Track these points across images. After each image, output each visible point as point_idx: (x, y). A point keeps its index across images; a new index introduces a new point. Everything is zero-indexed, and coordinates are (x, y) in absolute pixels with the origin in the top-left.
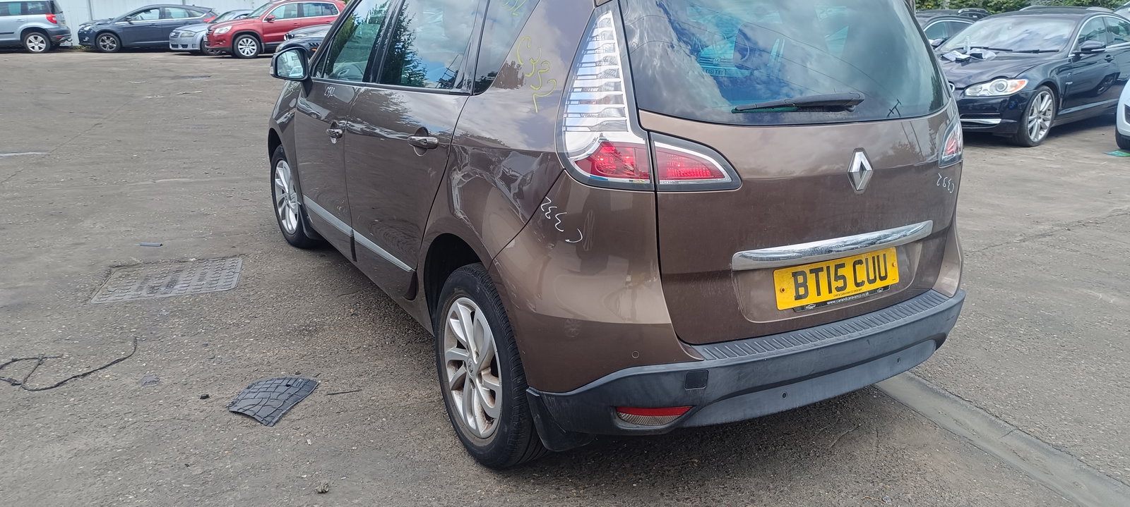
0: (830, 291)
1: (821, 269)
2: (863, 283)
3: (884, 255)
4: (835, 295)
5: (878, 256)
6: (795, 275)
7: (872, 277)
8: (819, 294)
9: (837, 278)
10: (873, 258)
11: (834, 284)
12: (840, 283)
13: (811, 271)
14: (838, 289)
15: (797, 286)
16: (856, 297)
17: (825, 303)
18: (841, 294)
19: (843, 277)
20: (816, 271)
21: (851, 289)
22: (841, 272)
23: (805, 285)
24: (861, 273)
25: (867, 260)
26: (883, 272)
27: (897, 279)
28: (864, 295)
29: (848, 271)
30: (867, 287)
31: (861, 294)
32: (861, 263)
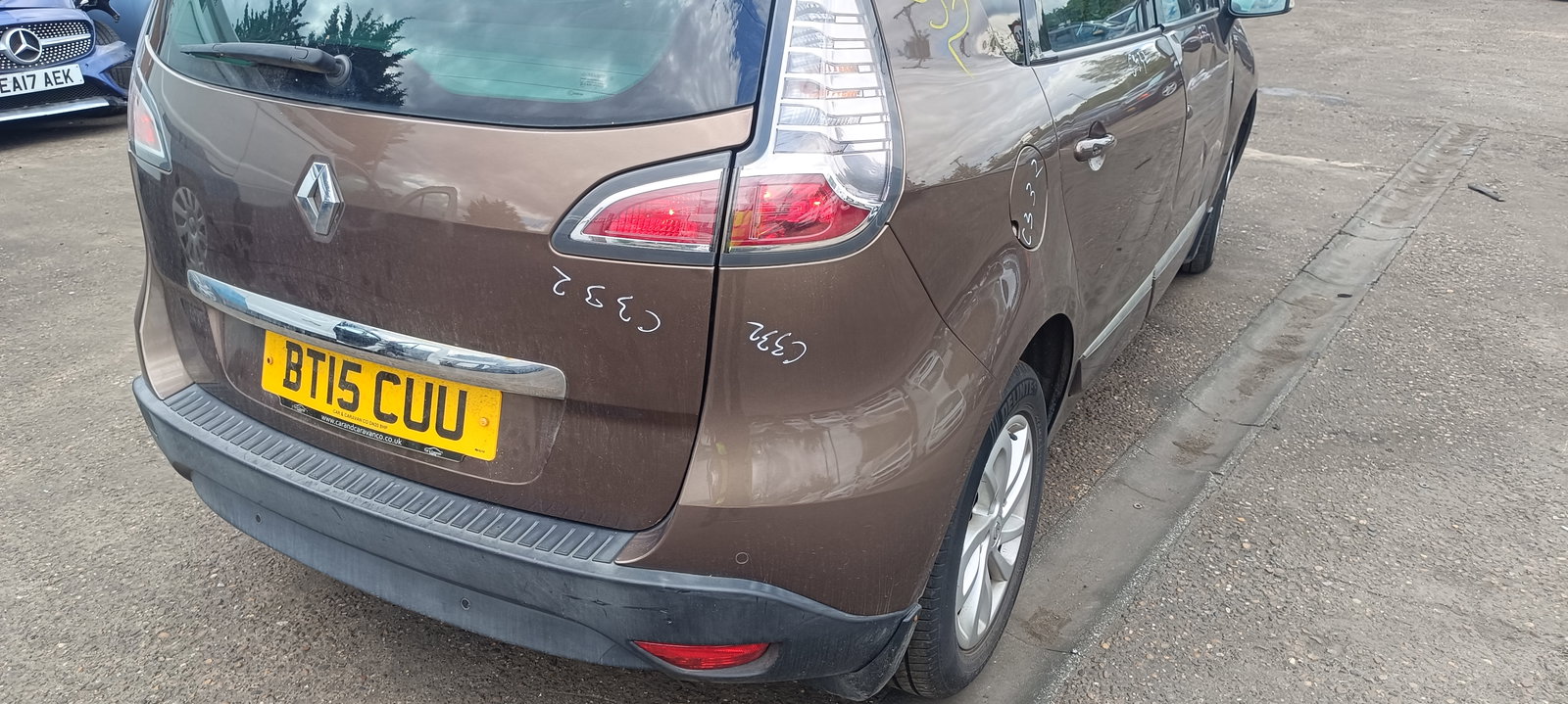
0: (329, 401)
1: (322, 357)
2: (392, 419)
3: (463, 395)
4: (333, 409)
5: (443, 390)
6: (291, 347)
7: (417, 416)
8: (313, 395)
9: (344, 385)
10: (429, 387)
11: (338, 393)
12: (348, 396)
13: (311, 353)
14: (343, 404)
15: (289, 366)
16: (371, 434)
17: (318, 414)
18: (344, 415)
19: (354, 389)
21: (364, 416)
22: (352, 377)
23: (298, 368)
24: (393, 399)
25: (410, 382)
26: (450, 425)
27: (488, 454)
28: (390, 440)
29: (365, 381)
30: (399, 430)
31: (385, 435)
32: (395, 380)
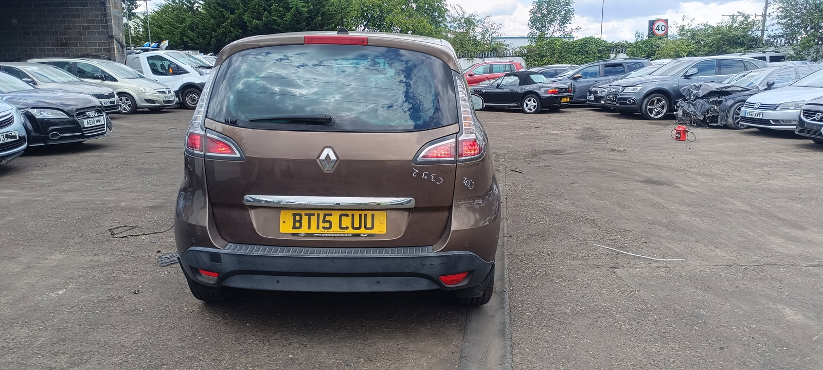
0: (318, 228)
1: (313, 215)
2: (347, 228)
3: (373, 216)
4: (321, 230)
5: (366, 215)
6: (295, 215)
7: (357, 225)
8: (309, 228)
9: (324, 221)
10: (360, 215)
11: (321, 225)
12: (327, 225)
13: (306, 215)
14: (324, 228)
15: (295, 221)
16: (338, 235)
17: (313, 234)
18: (326, 231)
19: (330, 222)
20: (310, 215)
21: (335, 229)
22: (328, 218)
23: (300, 221)
24: (346, 222)
25: (353, 215)
26: (369, 225)
27: (384, 232)
28: (347, 235)
29: (334, 219)
30: (351, 231)
31: (344, 234)
32: (347, 215)
